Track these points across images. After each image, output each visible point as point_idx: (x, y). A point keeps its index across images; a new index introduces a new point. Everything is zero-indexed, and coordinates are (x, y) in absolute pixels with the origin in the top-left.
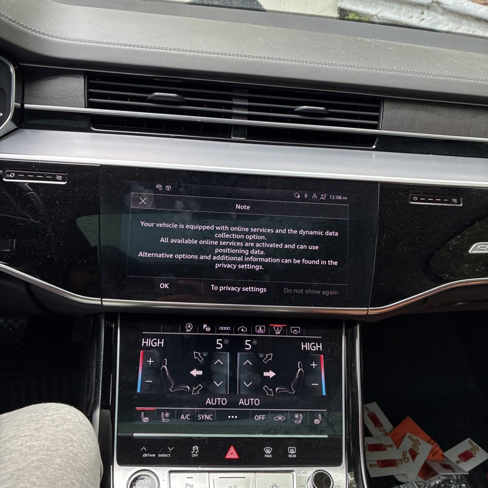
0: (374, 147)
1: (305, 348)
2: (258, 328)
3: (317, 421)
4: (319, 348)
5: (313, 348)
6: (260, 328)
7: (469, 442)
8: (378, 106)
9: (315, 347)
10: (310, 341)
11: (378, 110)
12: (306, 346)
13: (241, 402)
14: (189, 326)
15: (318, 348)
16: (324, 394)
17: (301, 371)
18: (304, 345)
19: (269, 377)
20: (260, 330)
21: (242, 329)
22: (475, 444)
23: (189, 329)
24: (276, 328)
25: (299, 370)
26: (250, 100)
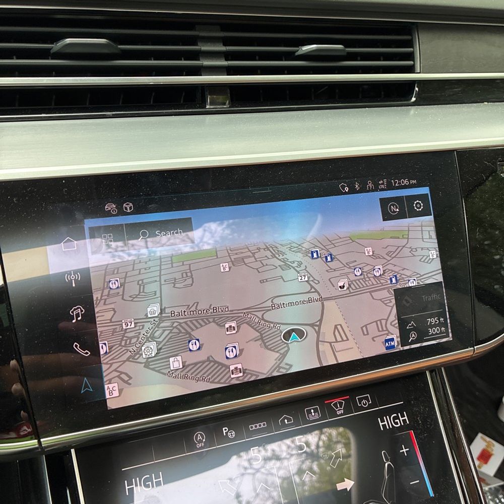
0: (414, 99)
1: (384, 426)
2: (309, 412)
4: (404, 421)
5: (397, 423)
6: (312, 411)
8: (408, 37)
9: (398, 421)
10: (388, 412)
11: (410, 44)
12: (386, 423)
14: (200, 437)
15: (403, 420)
16: (432, 494)
17: (388, 465)
18: (383, 421)
19: (346, 489)
20: (313, 414)
21: (286, 421)
22: (488, 439)
23: (200, 441)
24: (335, 405)
25: (386, 465)
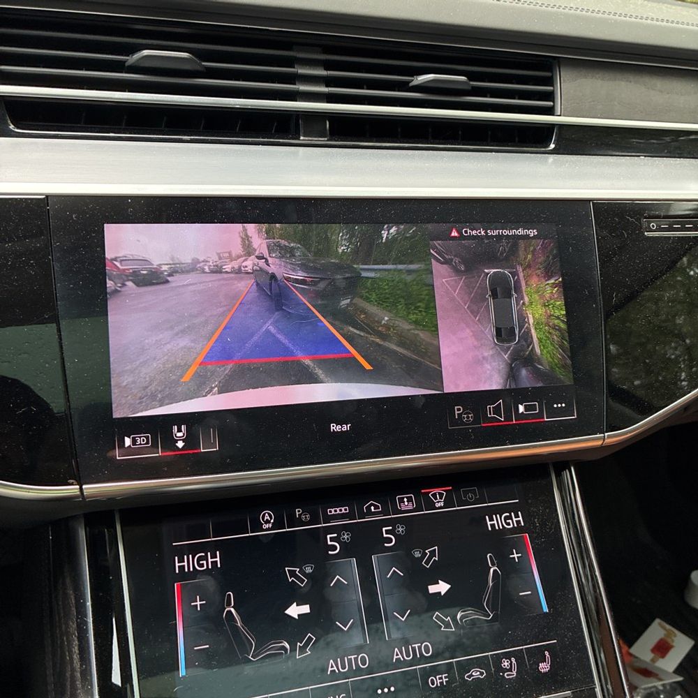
0: (552, 146)
1: (493, 526)
2: (401, 500)
3: (544, 667)
4: (518, 522)
5: (509, 524)
6: (405, 500)
7: (660, 624)
8: (549, 74)
9: (510, 521)
10: (499, 510)
11: (550, 81)
12: (495, 522)
13: (397, 655)
14: (267, 517)
15: (516, 521)
16: (546, 609)
17: (495, 571)
18: (491, 519)
19: (440, 593)
20: (406, 503)
21: (372, 508)
23: (267, 522)
24: (434, 495)
25: (492, 570)
26: (328, 65)
